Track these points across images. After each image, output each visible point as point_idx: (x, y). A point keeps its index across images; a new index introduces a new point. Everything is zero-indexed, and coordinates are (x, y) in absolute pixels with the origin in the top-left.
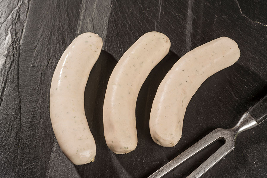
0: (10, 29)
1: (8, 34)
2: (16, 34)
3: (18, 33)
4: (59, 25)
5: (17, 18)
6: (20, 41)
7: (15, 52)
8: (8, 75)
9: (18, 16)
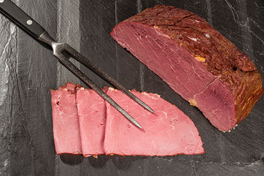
0: (6, 61)
1: (5, 67)
2: (12, 65)
3: (13, 65)
4: (43, 53)
5: (10, 52)
6: (15, 70)
7: (14, 80)
8: (12, 99)
9: (10, 50)
